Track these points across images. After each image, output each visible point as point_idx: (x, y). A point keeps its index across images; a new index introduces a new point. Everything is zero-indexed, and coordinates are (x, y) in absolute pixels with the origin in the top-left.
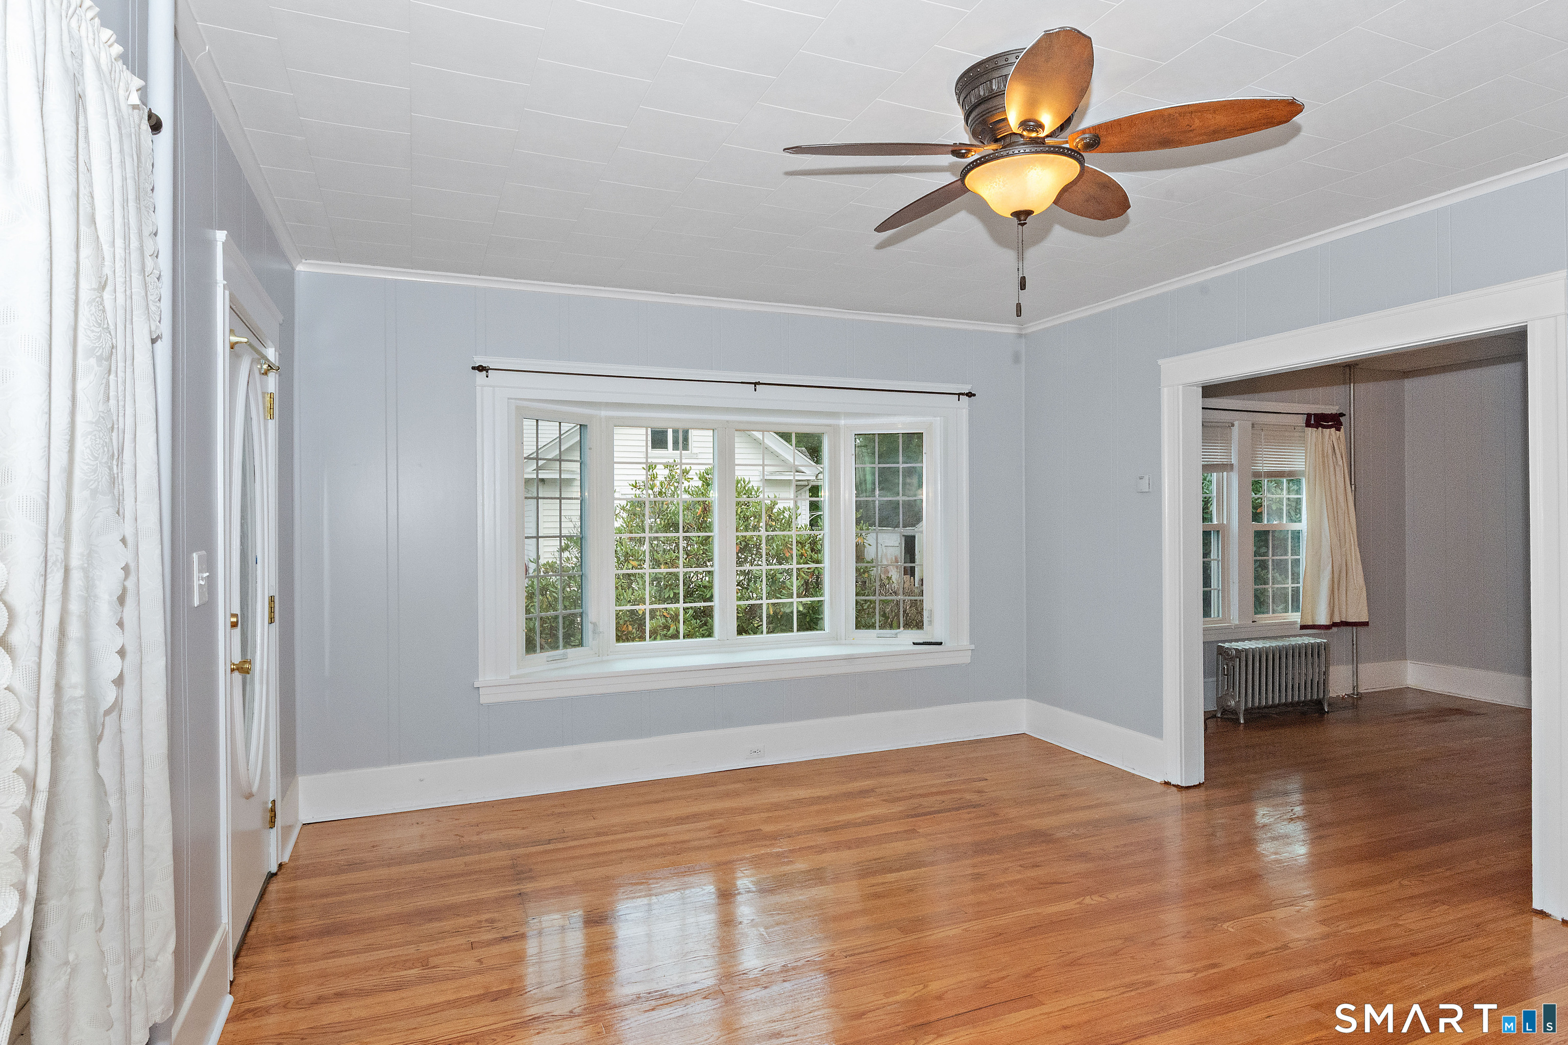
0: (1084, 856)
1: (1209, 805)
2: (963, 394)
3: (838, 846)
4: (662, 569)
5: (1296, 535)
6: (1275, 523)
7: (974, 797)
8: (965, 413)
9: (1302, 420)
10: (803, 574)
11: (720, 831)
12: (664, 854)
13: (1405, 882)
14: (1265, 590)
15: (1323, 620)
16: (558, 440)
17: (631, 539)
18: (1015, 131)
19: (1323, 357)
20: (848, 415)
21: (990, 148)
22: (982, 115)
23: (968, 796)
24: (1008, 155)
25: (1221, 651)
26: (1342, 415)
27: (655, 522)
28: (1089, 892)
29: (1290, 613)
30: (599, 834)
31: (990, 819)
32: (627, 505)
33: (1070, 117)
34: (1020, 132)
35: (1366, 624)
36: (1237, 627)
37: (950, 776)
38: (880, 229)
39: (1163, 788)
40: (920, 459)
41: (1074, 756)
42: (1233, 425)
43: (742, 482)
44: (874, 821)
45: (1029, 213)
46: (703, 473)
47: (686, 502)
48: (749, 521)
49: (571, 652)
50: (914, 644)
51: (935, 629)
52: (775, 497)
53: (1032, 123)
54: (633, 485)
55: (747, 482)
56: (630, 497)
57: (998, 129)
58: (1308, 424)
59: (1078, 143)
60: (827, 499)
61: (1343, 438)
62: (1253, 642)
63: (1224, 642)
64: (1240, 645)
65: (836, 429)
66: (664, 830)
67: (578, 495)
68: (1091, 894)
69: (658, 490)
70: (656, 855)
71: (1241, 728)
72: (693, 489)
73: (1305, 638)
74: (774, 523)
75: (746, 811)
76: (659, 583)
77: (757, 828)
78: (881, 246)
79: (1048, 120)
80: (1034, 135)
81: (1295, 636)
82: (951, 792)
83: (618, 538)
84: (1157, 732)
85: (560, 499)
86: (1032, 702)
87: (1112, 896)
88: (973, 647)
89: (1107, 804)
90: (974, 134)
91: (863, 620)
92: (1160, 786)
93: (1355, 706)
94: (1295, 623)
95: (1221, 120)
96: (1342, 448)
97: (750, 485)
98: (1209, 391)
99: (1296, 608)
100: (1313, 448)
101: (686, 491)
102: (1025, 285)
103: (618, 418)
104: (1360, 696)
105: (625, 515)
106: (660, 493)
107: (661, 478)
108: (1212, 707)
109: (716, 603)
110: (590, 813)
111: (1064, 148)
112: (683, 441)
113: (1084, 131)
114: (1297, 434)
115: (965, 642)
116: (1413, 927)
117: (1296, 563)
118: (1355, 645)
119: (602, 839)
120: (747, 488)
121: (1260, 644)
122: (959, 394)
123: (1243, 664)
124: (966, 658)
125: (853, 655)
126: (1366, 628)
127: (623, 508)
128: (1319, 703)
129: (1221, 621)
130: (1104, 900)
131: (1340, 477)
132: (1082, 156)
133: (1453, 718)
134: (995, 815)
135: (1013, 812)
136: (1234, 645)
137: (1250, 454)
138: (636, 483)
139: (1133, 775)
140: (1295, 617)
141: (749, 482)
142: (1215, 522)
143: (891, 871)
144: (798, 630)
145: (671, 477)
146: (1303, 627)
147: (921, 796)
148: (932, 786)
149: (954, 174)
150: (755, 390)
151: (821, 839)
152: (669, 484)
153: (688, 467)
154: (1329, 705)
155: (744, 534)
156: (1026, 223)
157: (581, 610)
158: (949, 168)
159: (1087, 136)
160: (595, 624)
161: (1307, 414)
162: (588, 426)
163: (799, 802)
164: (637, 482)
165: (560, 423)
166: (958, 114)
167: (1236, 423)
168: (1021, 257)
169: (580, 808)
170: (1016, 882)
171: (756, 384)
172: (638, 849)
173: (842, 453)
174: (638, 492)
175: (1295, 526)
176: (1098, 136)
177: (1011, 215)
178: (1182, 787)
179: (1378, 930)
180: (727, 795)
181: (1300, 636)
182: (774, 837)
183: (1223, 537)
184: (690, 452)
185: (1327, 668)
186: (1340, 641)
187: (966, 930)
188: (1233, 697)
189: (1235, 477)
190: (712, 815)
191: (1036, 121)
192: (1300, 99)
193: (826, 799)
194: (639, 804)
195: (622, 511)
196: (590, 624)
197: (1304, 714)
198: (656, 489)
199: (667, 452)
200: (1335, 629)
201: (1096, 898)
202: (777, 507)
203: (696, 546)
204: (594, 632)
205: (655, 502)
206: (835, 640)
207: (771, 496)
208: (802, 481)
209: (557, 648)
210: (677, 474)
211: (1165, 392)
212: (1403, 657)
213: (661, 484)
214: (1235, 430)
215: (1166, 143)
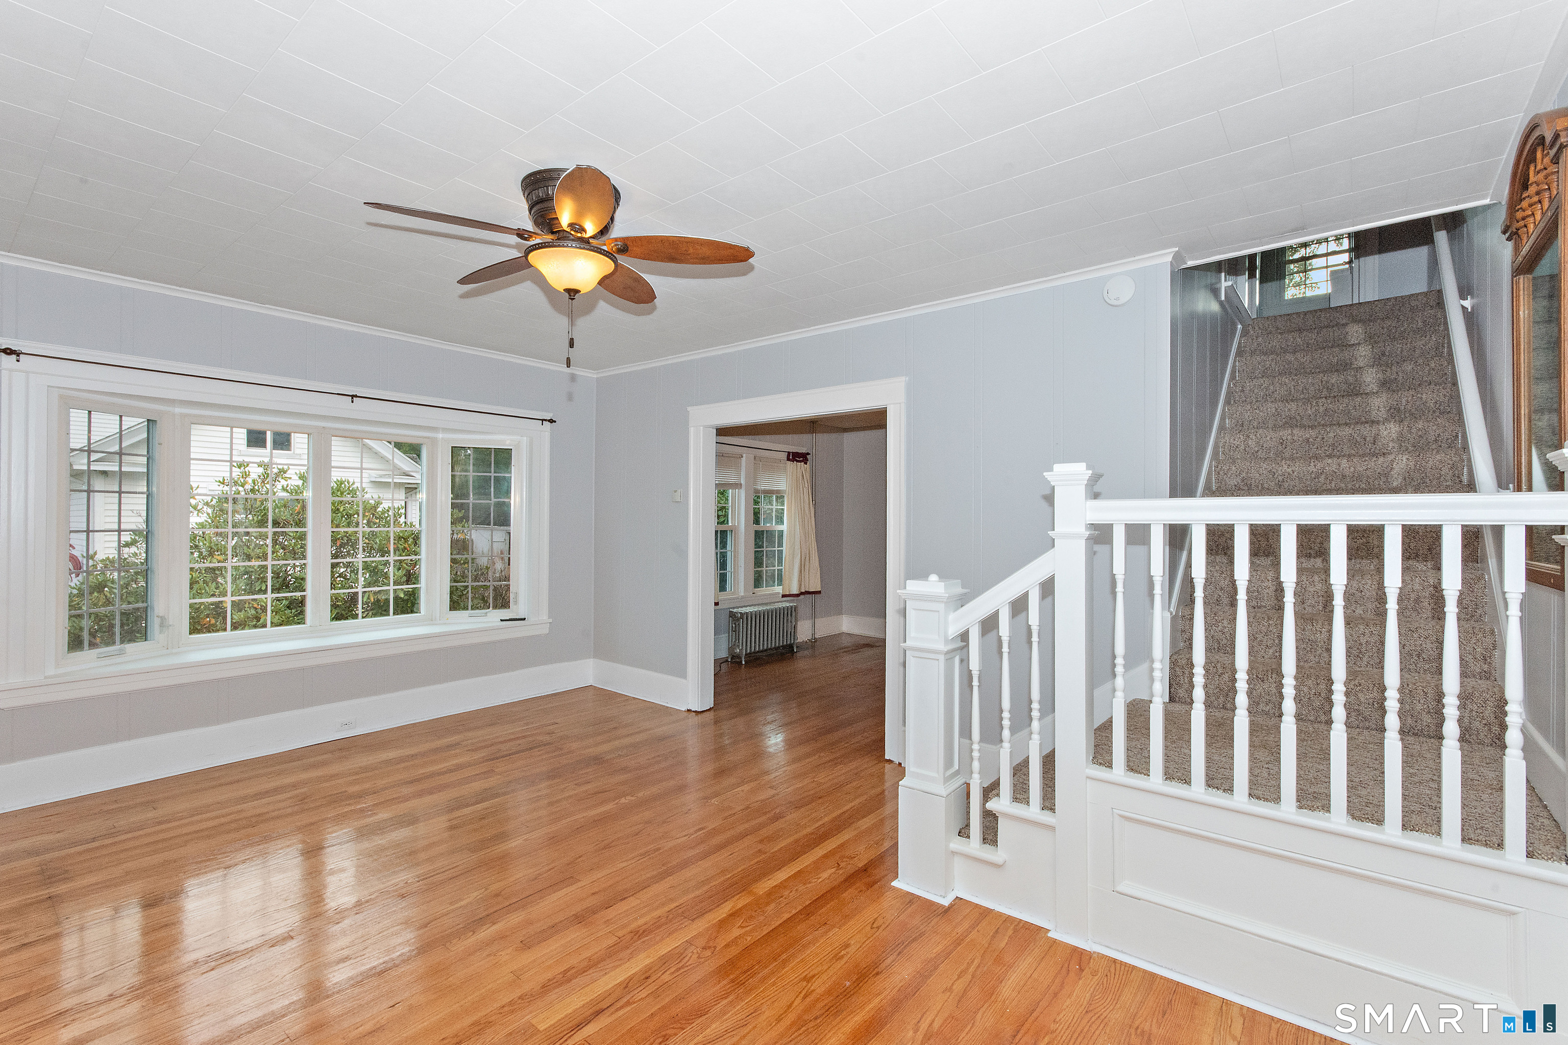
0: (625, 770)
1: (717, 722)
2: (545, 420)
3: (420, 794)
4: (254, 562)
5: (781, 533)
6: (768, 525)
7: (546, 738)
8: (547, 435)
9: (785, 455)
10: (405, 565)
11: (303, 799)
12: (237, 830)
13: (822, 754)
14: (762, 571)
15: (795, 591)
16: (118, 435)
17: (217, 534)
18: (565, 229)
19: (797, 414)
20: (445, 430)
21: (548, 238)
22: (540, 211)
23: (540, 738)
24: (559, 246)
25: (732, 615)
26: (808, 454)
27: (246, 517)
28: (624, 795)
29: (776, 587)
30: (160, 823)
31: (556, 753)
32: (212, 501)
33: (606, 227)
34: (569, 231)
35: (819, 592)
36: (743, 597)
37: (527, 724)
38: (463, 281)
39: (686, 714)
40: (509, 470)
41: (628, 698)
42: (742, 457)
43: (346, 483)
44: (459, 767)
45: (577, 291)
46: (304, 473)
47: (283, 499)
48: (352, 518)
49: (130, 647)
50: (501, 620)
51: (519, 608)
52: (379, 497)
53: (577, 227)
54: (220, 482)
55: (351, 483)
56: (217, 493)
57: (555, 224)
58: (788, 459)
59: (612, 247)
60: (424, 500)
61: (808, 470)
62: (752, 608)
63: (734, 608)
64: (743, 610)
65: (434, 441)
66: (239, 807)
67: (145, 489)
68: (625, 796)
69: (250, 487)
70: (229, 832)
71: (743, 666)
72: (292, 488)
73: (784, 603)
74: (378, 521)
75: (332, 777)
76: (250, 577)
77: (344, 790)
78: (464, 296)
79: (591, 228)
80: (579, 235)
81: (778, 602)
82: (524, 737)
83: (201, 533)
84: (683, 674)
85: (120, 493)
86: (596, 660)
87: (640, 794)
88: (551, 620)
89: (646, 730)
90: (536, 223)
91: (456, 603)
92: (684, 713)
93: (813, 647)
94: (778, 593)
95: (705, 251)
96: (807, 476)
97: (355, 486)
98: (722, 432)
99: (780, 582)
100: (791, 477)
101: (284, 489)
102: (573, 345)
103: (195, 416)
104: (816, 640)
105: (210, 511)
106: (253, 490)
107: (254, 476)
108: (724, 654)
109: (309, 593)
110: (150, 804)
111: (601, 249)
112: (283, 441)
113: (616, 240)
114: (781, 465)
115: (544, 617)
116: (823, 781)
117: (780, 552)
118: (814, 607)
119: (164, 826)
120: (351, 489)
121: (756, 609)
122: (543, 420)
123: (745, 622)
124: (545, 630)
125: (446, 632)
126: (821, 595)
127: (207, 504)
128: (791, 646)
129: (733, 594)
130: (633, 798)
131: (807, 497)
132: (615, 257)
133: (864, 649)
134: (561, 749)
135: (575, 745)
136: (740, 610)
137: (753, 477)
138: (224, 480)
139: (667, 707)
140: (779, 589)
141: (354, 483)
142: (730, 524)
143: (467, 806)
144: (394, 614)
145: (265, 477)
146: (783, 596)
147: (501, 743)
148: (513, 733)
149: (519, 252)
150: (352, 402)
151: (406, 790)
152: (263, 482)
153: (286, 467)
154: (797, 647)
155: (346, 530)
156: (574, 299)
157: (145, 605)
158: (517, 247)
159: (619, 243)
160: (163, 619)
161: (788, 452)
162: (158, 422)
163: (388, 762)
164: (226, 479)
165: (121, 417)
166: (523, 205)
167: (744, 455)
168: (572, 323)
169: (138, 801)
170: (570, 797)
171: (353, 396)
172: (207, 829)
173: (439, 462)
174: (226, 488)
175: (780, 528)
176: (626, 245)
177: (564, 290)
178: (699, 712)
179: (802, 787)
180: (314, 766)
181: (781, 602)
182: (360, 796)
183: (735, 534)
184: (292, 452)
185: (796, 624)
186: (804, 605)
187: (526, 840)
188: (738, 646)
189: (743, 492)
190: (294, 786)
191: (580, 226)
192: (752, 248)
193: (413, 756)
194: (213, 787)
195: (205, 507)
196: (155, 617)
197: (782, 654)
198: (248, 487)
199: (266, 451)
200: (802, 597)
201: (629, 798)
202: (381, 506)
203: (293, 541)
204: (162, 625)
205: (246, 499)
206: (431, 620)
207: (376, 496)
208: (411, 484)
209: (114, 643)
210: (271, 475)
211: (692, 430)
212: (840, 613)
213: (254, 482)
214: (744, 459)
215: (672, 259)
